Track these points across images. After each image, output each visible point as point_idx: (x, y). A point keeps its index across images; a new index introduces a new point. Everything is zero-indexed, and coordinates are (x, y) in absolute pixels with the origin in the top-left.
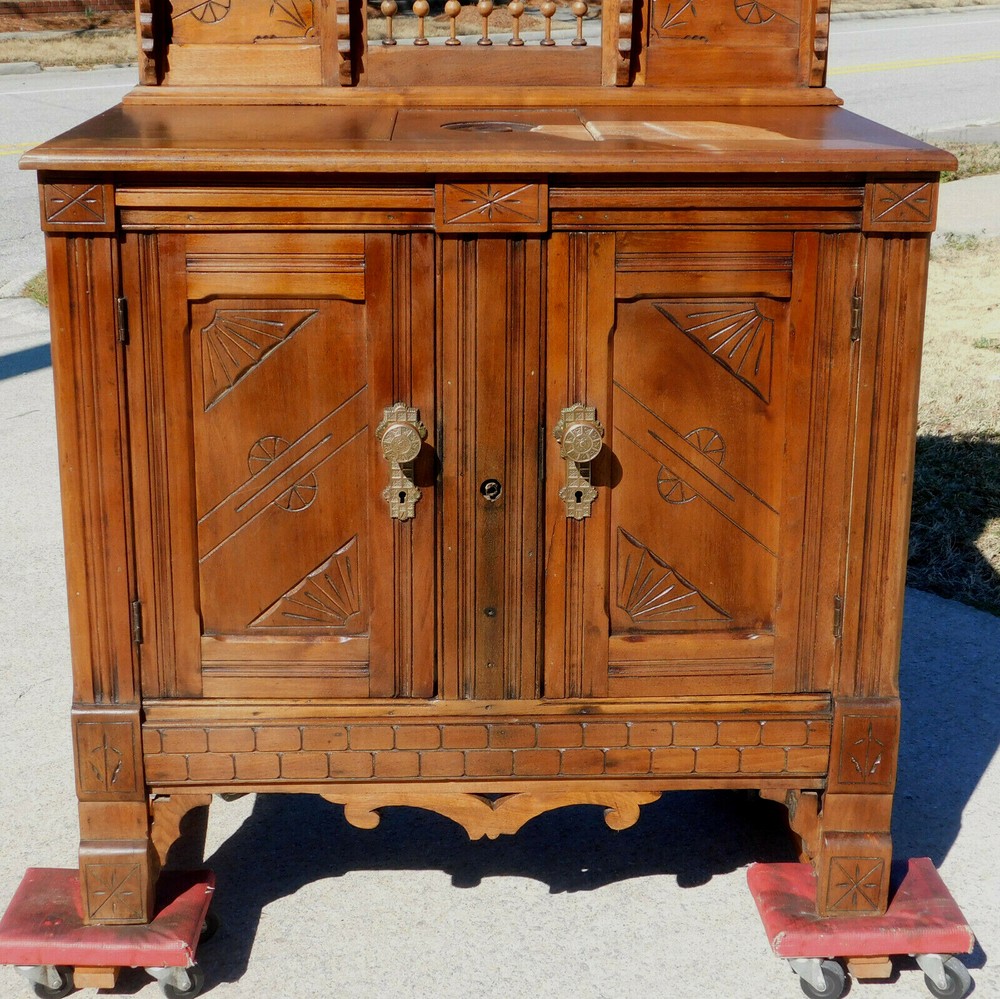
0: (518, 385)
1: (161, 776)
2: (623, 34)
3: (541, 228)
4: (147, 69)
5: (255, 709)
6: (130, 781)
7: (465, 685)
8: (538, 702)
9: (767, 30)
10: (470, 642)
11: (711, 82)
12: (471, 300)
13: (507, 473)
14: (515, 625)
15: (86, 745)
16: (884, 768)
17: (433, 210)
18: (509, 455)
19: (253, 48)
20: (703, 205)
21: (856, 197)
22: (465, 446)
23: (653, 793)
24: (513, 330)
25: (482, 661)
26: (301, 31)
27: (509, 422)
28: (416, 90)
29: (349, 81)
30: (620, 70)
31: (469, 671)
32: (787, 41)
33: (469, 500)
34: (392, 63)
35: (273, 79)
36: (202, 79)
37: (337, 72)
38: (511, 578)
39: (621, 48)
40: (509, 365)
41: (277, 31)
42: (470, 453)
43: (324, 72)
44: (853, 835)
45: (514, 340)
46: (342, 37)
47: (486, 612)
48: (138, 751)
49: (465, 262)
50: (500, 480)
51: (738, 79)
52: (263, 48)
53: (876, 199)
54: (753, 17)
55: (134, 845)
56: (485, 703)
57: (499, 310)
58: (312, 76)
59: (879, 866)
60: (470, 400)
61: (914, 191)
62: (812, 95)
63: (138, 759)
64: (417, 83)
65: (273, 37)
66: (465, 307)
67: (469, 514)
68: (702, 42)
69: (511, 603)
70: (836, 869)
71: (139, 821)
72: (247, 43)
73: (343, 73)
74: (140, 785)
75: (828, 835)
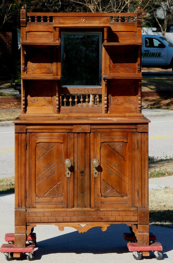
0: (86, 156)
1: (29, 221)
2: (105, 104)
3: (89, 131)
4: (23, 111)
5: (44, 209)
6: (23, 222)
7: (78, 205)
8: (90, 208)
9: (131, 104)
10: (79, 198)
11: (121, 112)
12: (79, 143)
13: (85, 170)
14: (86, 195)
15: (17, 215)
16: (147, 219)
17: (73, 129)
18: (85, 167)
19: (42, 107)
20: (114, 128)
21: (136, 127)
22: (78, 166)
23: (109, 224)
24: (85, 147)
25: (81, 201)
26: (50, 104)
27: (85, 162)
28: (70, 114)
29: (58, 112)
30: (105, 110)
31: (79, 203)
32: (134, 105)
33: (79, 174)
34: (66, 110)
35: (45, 112)
36: (32, 112)
37: (56, 111)
38: (85, 187)
39: (105, 107)
40: (85, 153)
41: (46, 104)
42: (79, 166)
43: (54, 111)
44: (143, 232)
45: (85, 149)
46: (57, 105)
47: (82, 193)
48: (25, 216)
49: (78, 137)
50: (84, 171)
51: (126, 112)
52: (43, 107)
53: (139, 127)
54: (128, 101)
55: (24, 233)
56: (81, 208)
57: (83, 144)
58: (52, 112)
59: (147, 237)
60: (79, 158)
61: (145, 126)
62: (139, 114)
63: (25, 218)
64: (70, 113)
65: (45, 105)
66: (78, 144)
67: (79, 176)
68: (119, 106)
69: (85, 191)
70: (140, 237)
71: (25, 229)
72: (40, 106)
73: (57, 111)
74: (25, 222)
75: (138, 232)
